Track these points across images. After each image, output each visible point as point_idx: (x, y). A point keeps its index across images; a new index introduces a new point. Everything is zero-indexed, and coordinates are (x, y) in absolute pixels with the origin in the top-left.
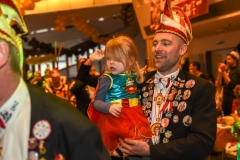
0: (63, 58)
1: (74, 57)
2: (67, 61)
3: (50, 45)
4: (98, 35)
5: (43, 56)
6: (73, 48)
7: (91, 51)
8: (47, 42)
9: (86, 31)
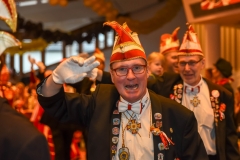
0: (59, 45)
1: (75, 46)
2: (64, 52)
3: (40, 25)
4: (115, 13)
5: (27, 41)
6: (74, 32)
7: (101, 37)
8: (35, 20)
9: (97, 6)
